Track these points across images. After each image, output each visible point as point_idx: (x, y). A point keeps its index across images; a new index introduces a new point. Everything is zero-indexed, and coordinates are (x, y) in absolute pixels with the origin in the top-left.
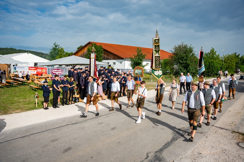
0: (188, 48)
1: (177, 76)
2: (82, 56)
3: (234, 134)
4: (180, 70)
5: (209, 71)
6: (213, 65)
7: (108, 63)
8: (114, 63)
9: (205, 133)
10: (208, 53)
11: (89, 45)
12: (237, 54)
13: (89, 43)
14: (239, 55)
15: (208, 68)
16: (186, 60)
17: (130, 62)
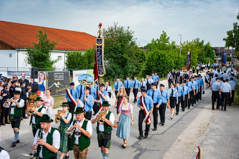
0: (125, 32)
1: (108, 78)
5: (159, 69)
6: (165, 59)
10: (158, 40)
12: (200, 41)
14: (203, 42)
15: (156, 64)
16: (121, 52)
17: (26, 56)
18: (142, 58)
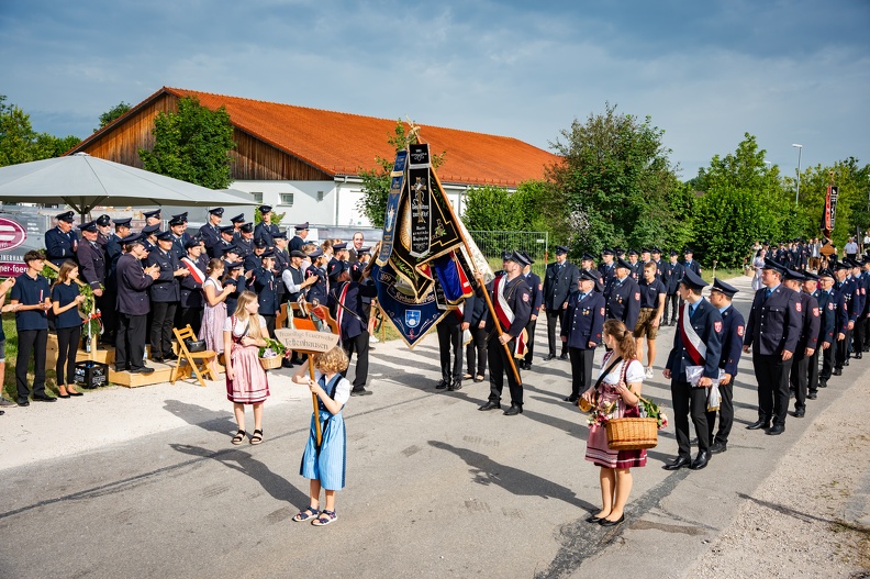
0: (637, 131)
2: (127, 159)
3: (841, 536)
4: (595, 237)
5: (732, 245)
6: (751, 215)
7: (259, 196)
8: (289, 198)
9: (710, 532)
10: (728, 158)
11: (160, 105)
12: (859, 167)
13: (164, 95)
15: (725, 229)
16: (623, 188)
17: (362, 195)
18: (685, 206)
